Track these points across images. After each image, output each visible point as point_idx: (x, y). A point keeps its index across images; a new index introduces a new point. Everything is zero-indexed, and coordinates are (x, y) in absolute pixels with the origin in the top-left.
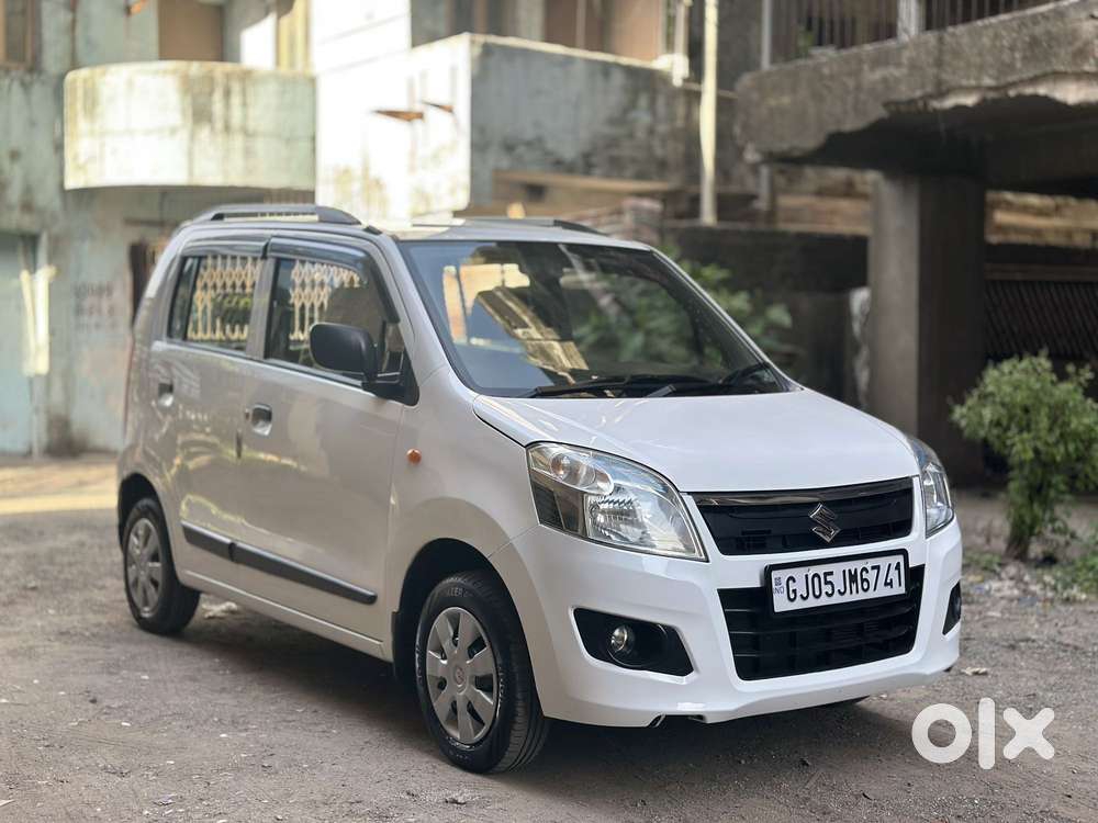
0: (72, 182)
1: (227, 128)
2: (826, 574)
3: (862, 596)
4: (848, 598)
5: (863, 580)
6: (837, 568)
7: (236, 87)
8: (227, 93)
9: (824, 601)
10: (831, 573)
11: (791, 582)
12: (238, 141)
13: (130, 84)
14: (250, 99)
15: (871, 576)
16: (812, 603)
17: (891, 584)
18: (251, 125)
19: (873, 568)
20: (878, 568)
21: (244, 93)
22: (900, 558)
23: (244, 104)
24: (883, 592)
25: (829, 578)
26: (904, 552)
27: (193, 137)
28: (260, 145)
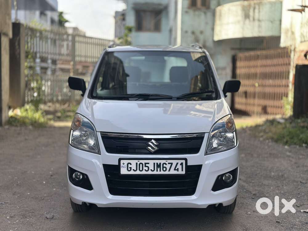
0: (216, 38)
1: (254, 20)
2: (146, 164)
3: (162, 172)
4: (155, 173)
5: (163, 167)
6: (151, 162)
7: (257, 7)
8: (254, 9)
9: (144, 172)
10: (148, 163)
11: (129, 165)
12: (257, 23)
13: (229, 10)
14: (261, 10)
15: (168, 166)
16: (138, 172)
17: (178, 170)
18: (261, 18)
19: (169, 163)
20: (172, 164)
21: (259, 9)
22: (184, 161)
23: (259, 12)
24: (173, 172)
25: (147, 165)
26: (186, 160)
27: (244, 23)
28: (263, 24)
